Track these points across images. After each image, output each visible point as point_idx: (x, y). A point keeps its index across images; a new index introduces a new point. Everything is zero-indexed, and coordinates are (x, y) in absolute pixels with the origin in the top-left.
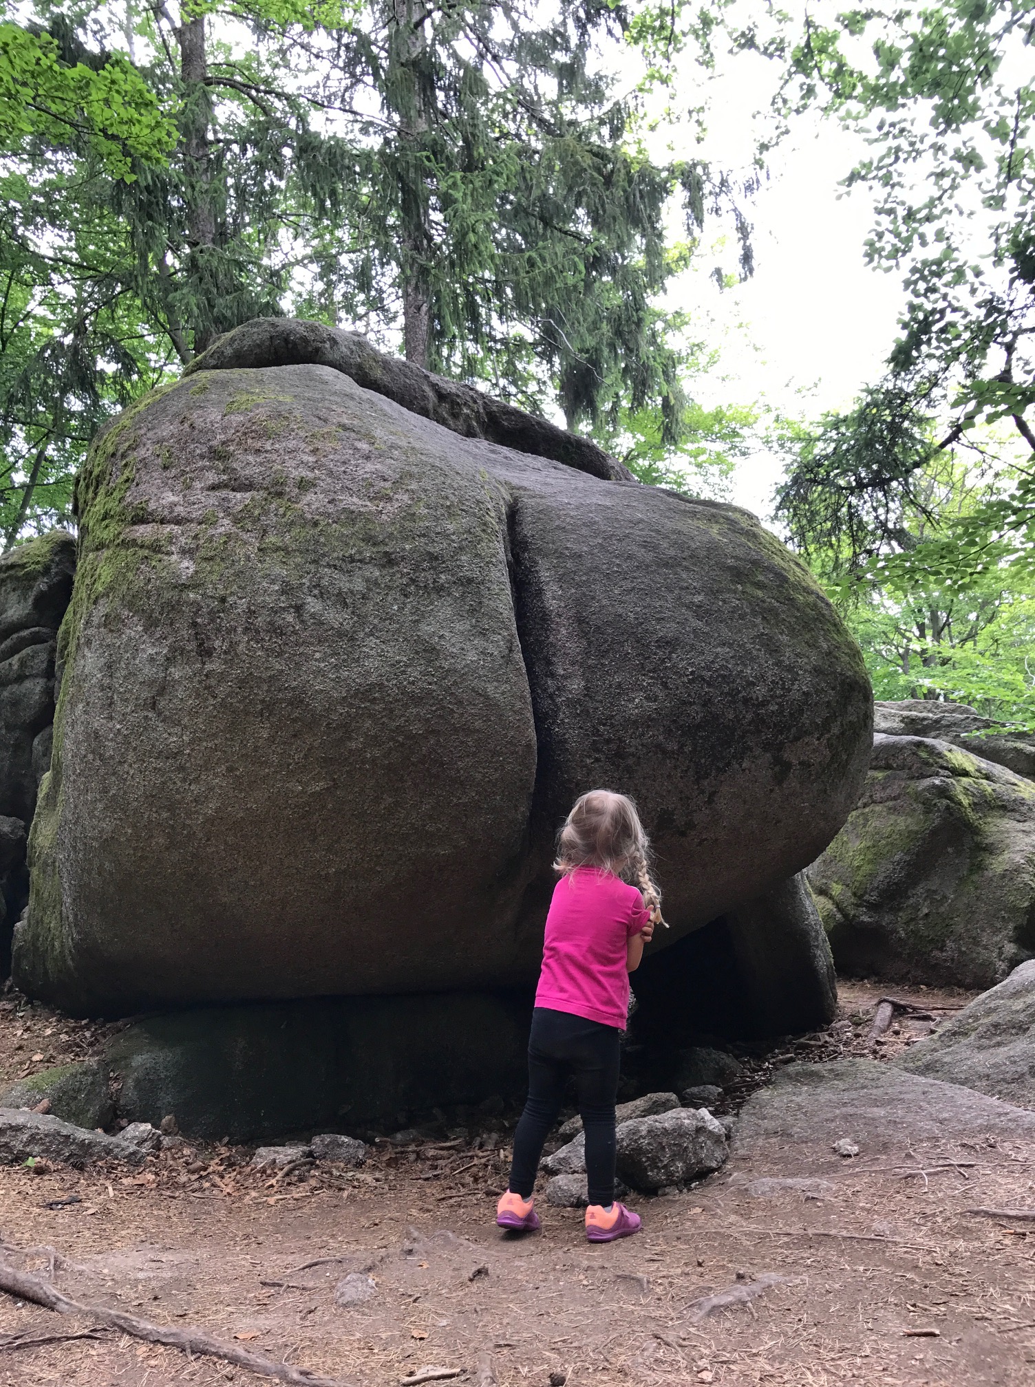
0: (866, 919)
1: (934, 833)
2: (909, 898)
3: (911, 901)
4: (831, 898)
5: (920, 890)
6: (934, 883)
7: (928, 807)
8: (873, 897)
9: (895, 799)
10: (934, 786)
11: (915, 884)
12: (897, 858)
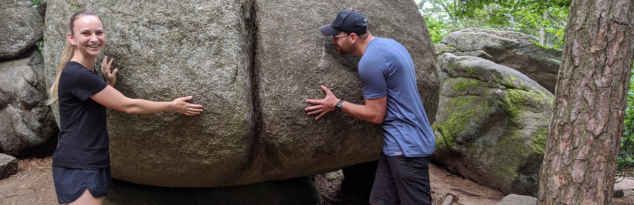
0: (455, 148)
1: (492, 116)
2: (475, 142)
3: (476, 144)
4: (443, 134)
5: (481, 139)
6: (487, 138)
7: (491, 104)
8: (460, 139)
9: (477, 95)
10: (495, 94)
11: (479, 137)
12: (472, 124)
